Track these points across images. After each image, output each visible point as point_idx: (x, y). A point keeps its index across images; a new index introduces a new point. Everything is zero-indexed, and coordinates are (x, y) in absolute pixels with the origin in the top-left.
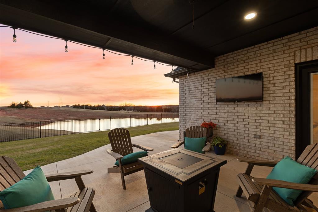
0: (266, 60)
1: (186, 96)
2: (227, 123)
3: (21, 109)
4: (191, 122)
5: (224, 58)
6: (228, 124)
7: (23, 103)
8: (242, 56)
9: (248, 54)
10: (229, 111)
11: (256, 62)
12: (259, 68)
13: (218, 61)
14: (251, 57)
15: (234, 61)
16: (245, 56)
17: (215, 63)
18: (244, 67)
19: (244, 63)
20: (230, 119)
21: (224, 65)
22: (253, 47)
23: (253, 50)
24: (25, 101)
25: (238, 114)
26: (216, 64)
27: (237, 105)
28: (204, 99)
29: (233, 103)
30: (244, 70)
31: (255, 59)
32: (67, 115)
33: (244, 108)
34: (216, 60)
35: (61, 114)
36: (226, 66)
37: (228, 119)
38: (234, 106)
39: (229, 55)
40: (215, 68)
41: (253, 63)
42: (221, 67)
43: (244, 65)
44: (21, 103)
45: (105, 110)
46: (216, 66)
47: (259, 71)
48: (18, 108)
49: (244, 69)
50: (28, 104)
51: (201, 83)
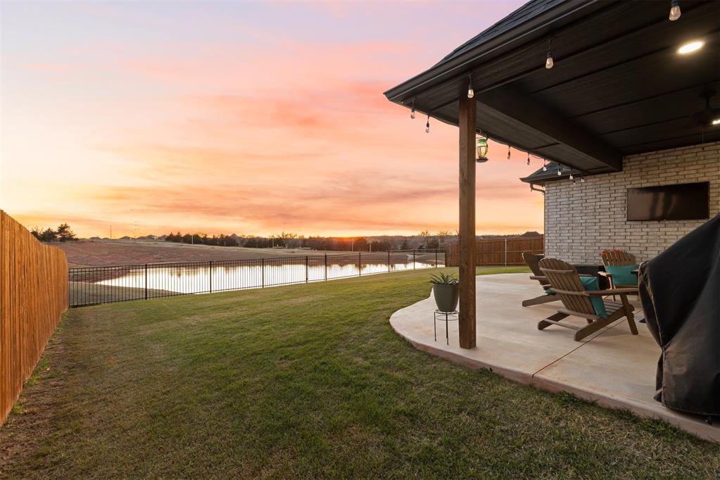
0: (713, 165)
1: (561, 213)
2: (646, 250)
3: (52, 242)
4: (573, 253)
5: (640, 158)
6: (648, 252)
7: (55, 229)
8: (675, 158)
9: (684, 156)
10: (650, 233)
11: (697, 167)
12: (702, 175)
13: (629, 162)
14: (689, 160)
15: (659, 164)
16: (679, 157)
17: (623, 165)
18: (677, 172)
19: (677, 167)
20: (651, 245)
21: (641, 169)
22: (692, 147)
23: (693, 151)
24: (60, 226)
25: (666, 237)
26: (625, 166)
27: (664, 225)
28: (601, 217)
29: (656, 222)
30: (677, 177)
31: (695, 163)
32: (155, 256)
33: (676, 229)
34: (624, 161)
35: (140, 254)
36: (644, 170)
37: (647, 245)
38: (659, 226)
39: (650, 155)
40: (623, 172)
41: (692, 168)
42: (634, 171)
43: (677, 170)
44: (51, 228)
45: (237, 245)
46: (624, 169)
47: (702, 180)
48: (45, 241)
49: (677, 175)
50: (67, 232)
51: (595, 193)
